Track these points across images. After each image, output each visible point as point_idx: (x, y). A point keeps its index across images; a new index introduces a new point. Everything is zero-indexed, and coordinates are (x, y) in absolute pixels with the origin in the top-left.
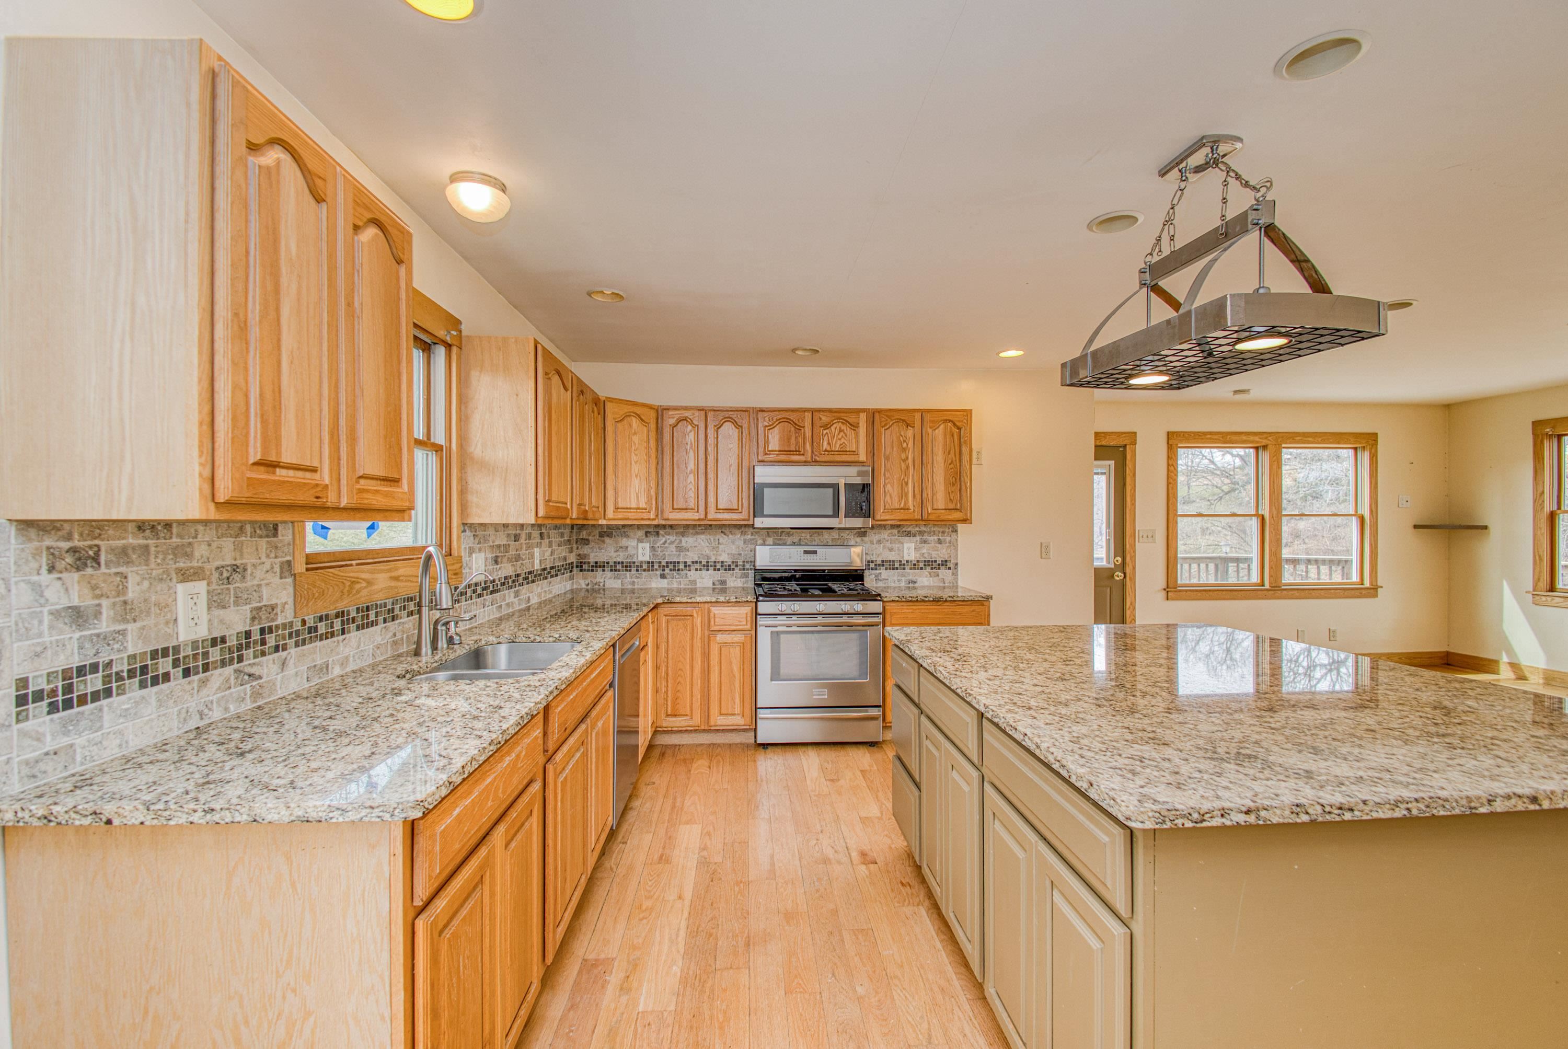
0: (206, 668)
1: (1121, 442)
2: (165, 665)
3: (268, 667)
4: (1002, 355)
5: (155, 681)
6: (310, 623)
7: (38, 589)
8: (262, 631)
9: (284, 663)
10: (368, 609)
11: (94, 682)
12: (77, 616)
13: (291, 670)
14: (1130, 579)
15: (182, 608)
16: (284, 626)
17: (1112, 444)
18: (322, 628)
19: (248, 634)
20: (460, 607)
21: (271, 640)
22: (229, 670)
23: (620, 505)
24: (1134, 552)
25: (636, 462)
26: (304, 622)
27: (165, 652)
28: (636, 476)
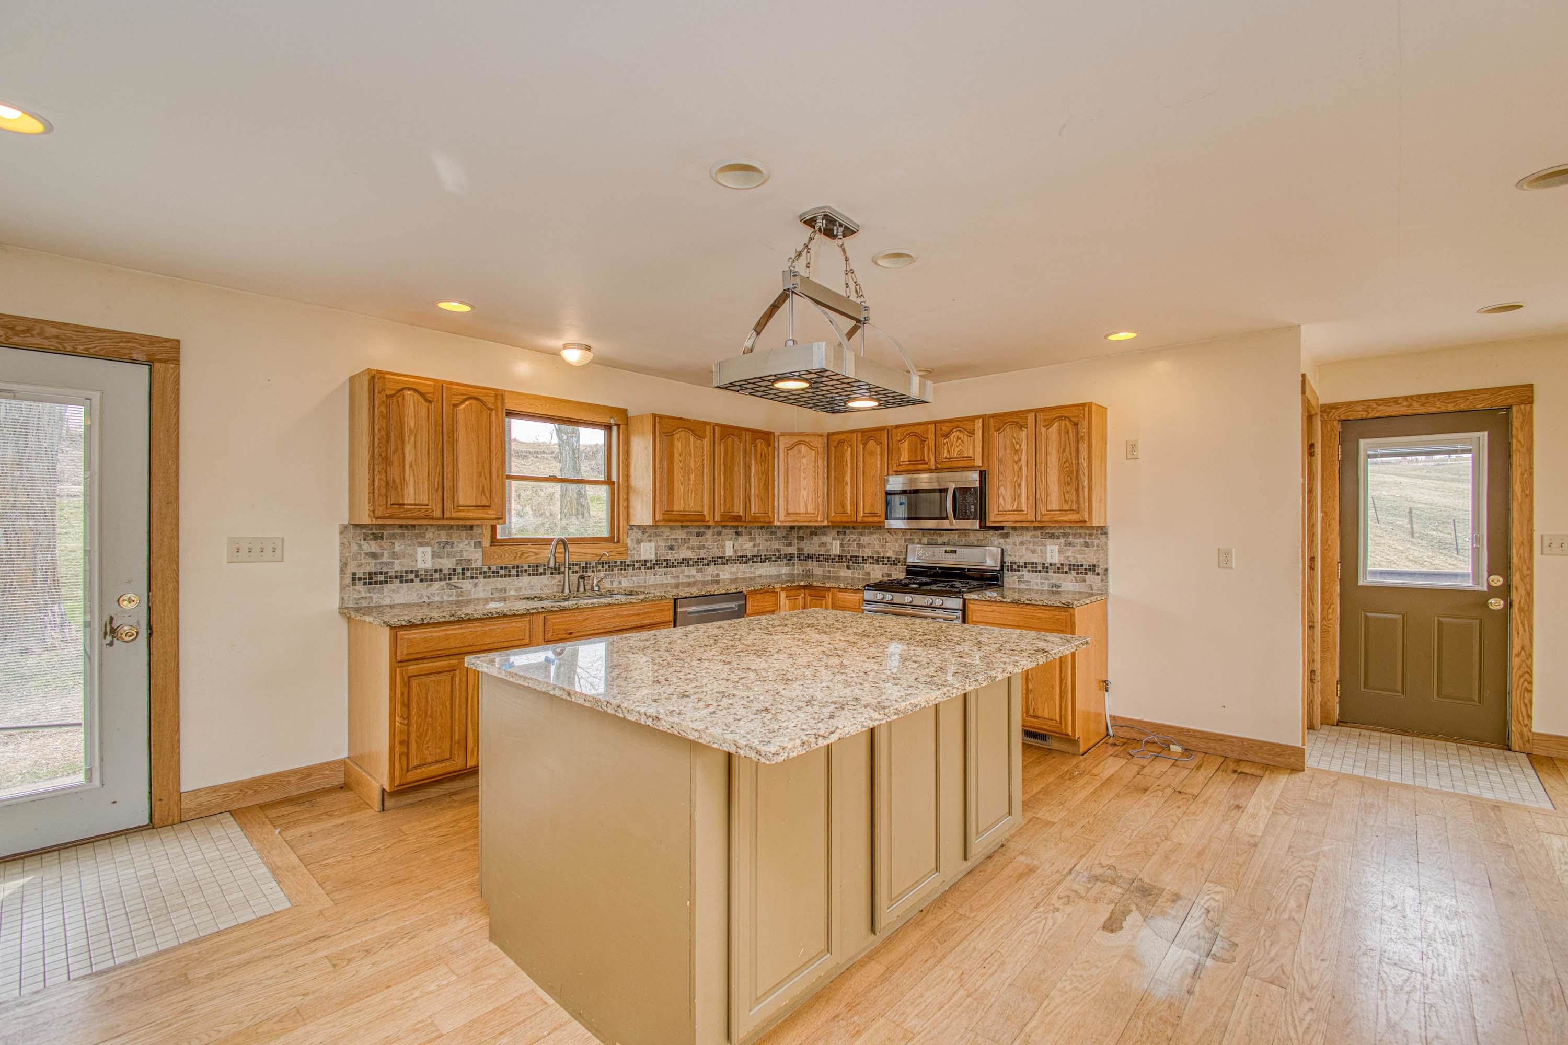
0: (431, 580)
1: (1499, 402)
2: (412, 576)
3: (467, 585)
4: (1112, 338)
5: (407, 581)
6: (494, 568)
7: (360, 546)
8: (463, 569)
9: (476, 585)
10: (537, 566)
11: (381, 578)
12: (374, 555)
13: (480, 587)
14: (1521, 610)
15: (419, 557)
16: (477, 569)
17: (1479, 407)
18: (502, 572)
19: (454, 570)
20: (627, 573)
21: (468, 574)
22: (443, 583)
23: (790, 511)
24: (1530, 568)
25: (805, 479)
26: (489, 568)
27: (412, 572)
28: (805, 489)
